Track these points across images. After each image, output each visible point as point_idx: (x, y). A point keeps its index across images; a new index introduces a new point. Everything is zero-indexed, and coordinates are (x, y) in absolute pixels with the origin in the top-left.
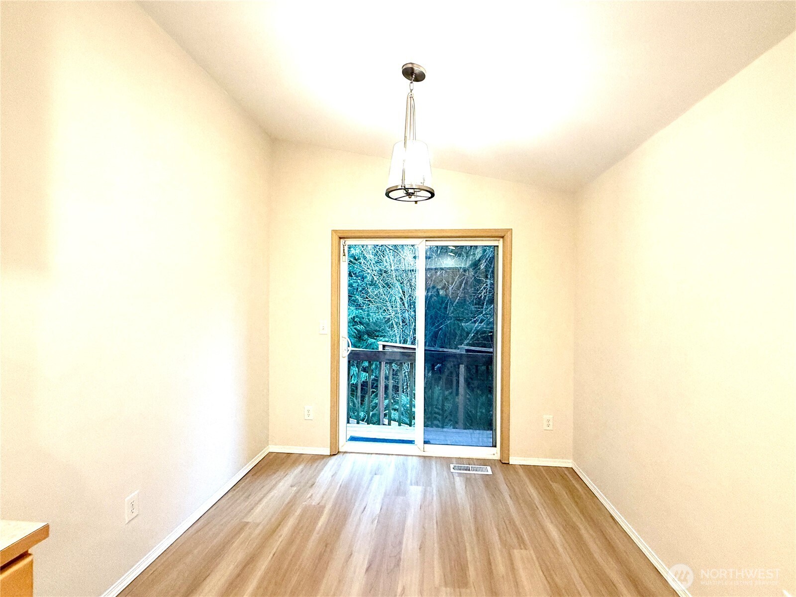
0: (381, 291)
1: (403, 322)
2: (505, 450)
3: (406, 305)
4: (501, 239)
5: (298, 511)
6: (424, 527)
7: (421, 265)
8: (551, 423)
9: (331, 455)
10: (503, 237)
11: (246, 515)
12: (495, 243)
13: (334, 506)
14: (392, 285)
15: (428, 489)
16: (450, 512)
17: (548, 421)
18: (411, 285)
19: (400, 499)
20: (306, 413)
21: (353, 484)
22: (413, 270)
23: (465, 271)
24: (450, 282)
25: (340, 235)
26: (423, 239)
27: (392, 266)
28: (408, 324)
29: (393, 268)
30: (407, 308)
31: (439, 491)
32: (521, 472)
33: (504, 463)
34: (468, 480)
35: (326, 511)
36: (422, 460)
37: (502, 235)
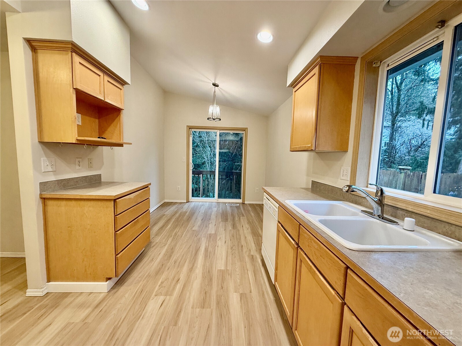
0: (201, 149)
1: (211, 163)
2: (244, 200)
3: (212, 155)
4: (244, 131)
5: (180, 212)
6: (217, 214)
7: (218, 139)
8: (258, 190)
9: (187, 202)
10: (245, 130)
11: (164, 213)
12: (243, 132)
13: (190, 211)
14: (206, 147)
15: (219, 208)
16: (225, 213)
17: (257, 190)
18: (214, 147)
19: (210, 210)
20: (178, 188)
21: (195, 208)
22: (215, 141)
23: (237, 141)
24: (231, 146)
25: (190, 127)
26: (218, 130)
27: (206, 138)
28: (212, 164)
29: (206, 139)
30: (212, 157)
31: (222, 209)
32: (248, 205)
33: (243, 203)
34: (231, 206)
35: (187, 213)
36: (217, 203)
37: (244, 130)
